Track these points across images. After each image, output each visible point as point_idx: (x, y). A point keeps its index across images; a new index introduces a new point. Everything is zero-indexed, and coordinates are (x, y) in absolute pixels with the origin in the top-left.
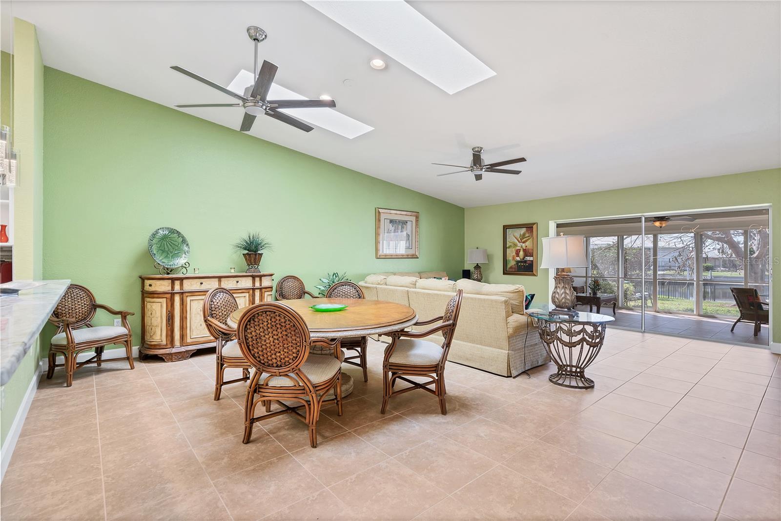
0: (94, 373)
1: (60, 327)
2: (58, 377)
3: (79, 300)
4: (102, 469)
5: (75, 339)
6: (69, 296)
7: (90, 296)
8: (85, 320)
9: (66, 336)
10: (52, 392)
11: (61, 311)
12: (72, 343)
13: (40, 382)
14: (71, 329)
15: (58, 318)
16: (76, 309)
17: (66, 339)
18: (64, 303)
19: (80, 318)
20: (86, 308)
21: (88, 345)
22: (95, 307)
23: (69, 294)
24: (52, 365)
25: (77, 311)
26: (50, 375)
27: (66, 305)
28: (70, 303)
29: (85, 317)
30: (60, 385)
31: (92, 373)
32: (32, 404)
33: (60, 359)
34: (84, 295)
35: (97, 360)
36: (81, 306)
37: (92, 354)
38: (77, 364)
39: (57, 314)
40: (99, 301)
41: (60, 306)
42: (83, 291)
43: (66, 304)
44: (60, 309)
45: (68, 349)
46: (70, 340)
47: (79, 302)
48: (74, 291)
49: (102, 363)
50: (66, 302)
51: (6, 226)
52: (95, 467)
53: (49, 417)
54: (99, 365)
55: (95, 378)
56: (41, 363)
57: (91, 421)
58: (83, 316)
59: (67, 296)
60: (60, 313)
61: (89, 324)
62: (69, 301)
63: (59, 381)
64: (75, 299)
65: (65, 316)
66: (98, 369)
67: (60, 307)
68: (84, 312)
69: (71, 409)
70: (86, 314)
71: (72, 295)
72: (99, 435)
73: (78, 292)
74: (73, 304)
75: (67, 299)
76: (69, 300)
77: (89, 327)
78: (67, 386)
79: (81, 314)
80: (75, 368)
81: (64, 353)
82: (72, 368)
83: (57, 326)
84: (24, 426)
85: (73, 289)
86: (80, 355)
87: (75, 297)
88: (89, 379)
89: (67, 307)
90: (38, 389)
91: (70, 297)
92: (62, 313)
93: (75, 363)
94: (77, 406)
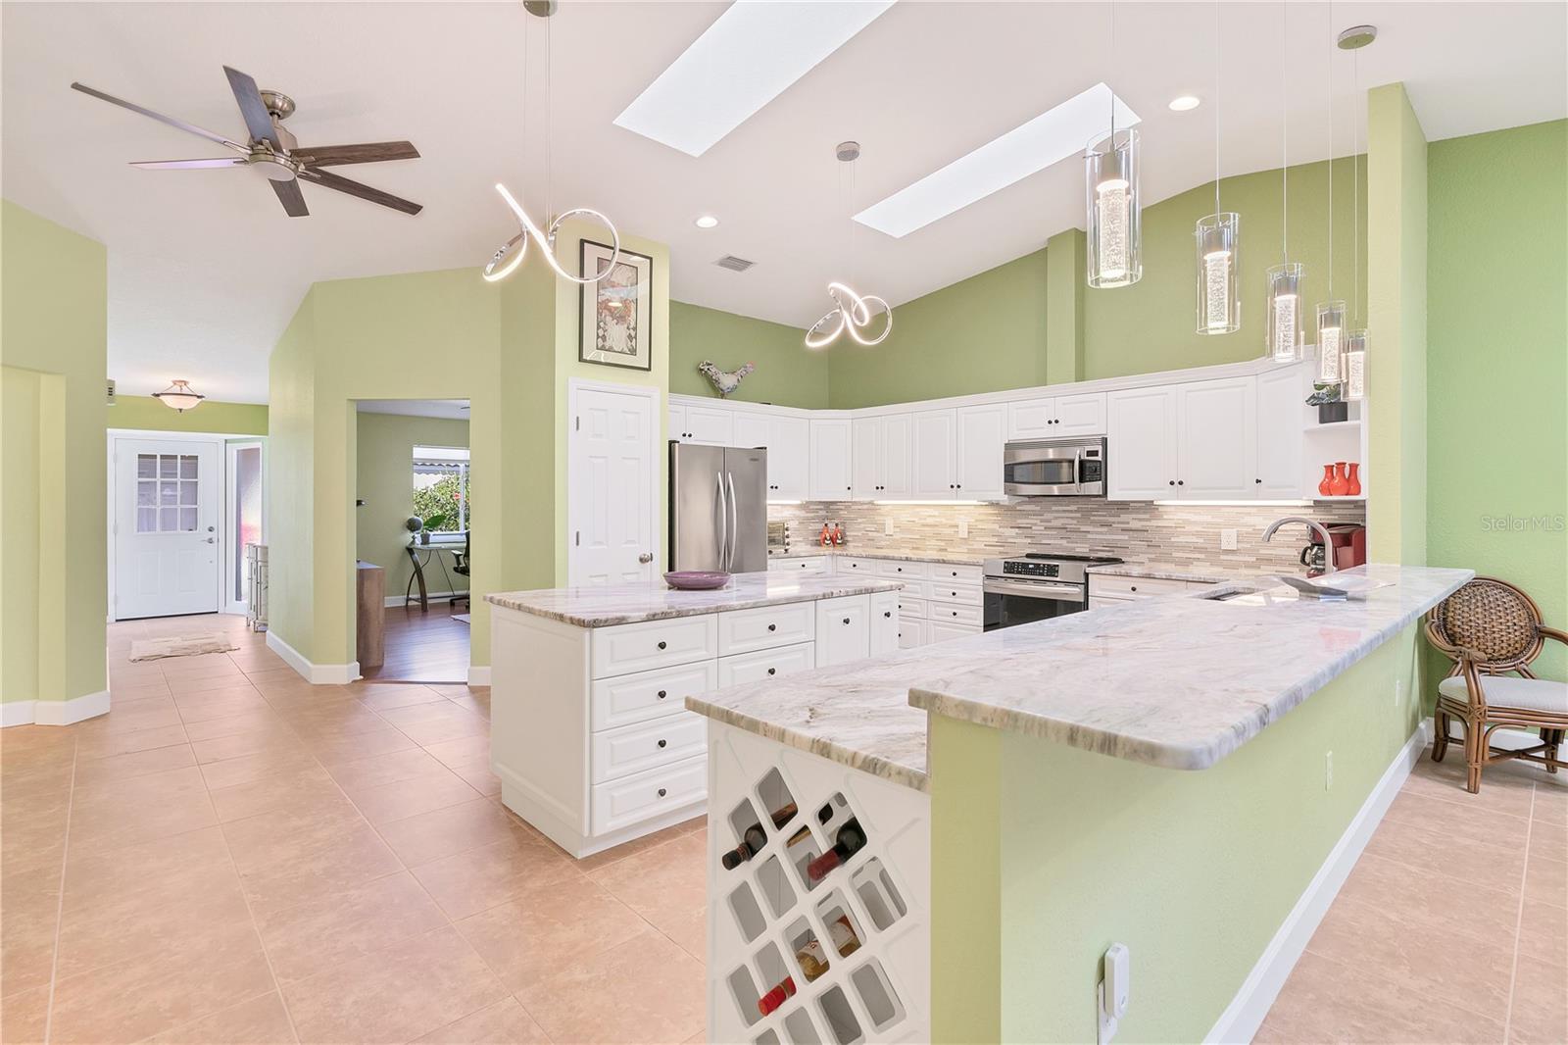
0: (1535, 782)
1: (1458, 663)
2: (1454, 765)
3: (1502, 614)
4: (1510, 1006)
5: (1486, 695)
6: (1477, 600)
7: (1529, 608)
8: (1514, 658)
9: (1466, 685)
10: (1438, 791)
11: (1460, 630)
12: (1480, 703)
13: (1418, 761)
14: (1476, 673)
15: (1455, 645)
16: (1494, 632)
17: (1467, 692)
18: (1466, 615)
19: (1503, 652)
20: (1517, 634)
21: (1521, 717)
22: (1541, 634)
23: (1479, 598)
24: (1443, 738)
25: (1496, 635)
26: (1439, 755)
27: (1470, 621)
28: (1479, 616)
29: (1516, 652)
30: (1455, 781)
31: (1530, 781)
32: (1396, 799)
33: (1457, 729)
34: (1512, 604)
35: (1546, 759)
36: (1507, 627)
37: (1531, 739)
38: (1492, 749)
39: (1453, 635)
40: (1551, 623)
41: (1459, 620)
42: (1512, 594)
43: (1472, 618)
44: (1459, 626)
45: (1470, 711)
46: (1476, 698)
47: (1501, 618)
48: (1489, 593)
49: (1559, 768)
50: (1472, 613)
51: (1357, 466)
52: (1495, 993)
53: (1422, 837)
54: (1552, 769)
55: (1537, 797)
56: (1422, 725)
57: (1505, 888)
58: (1510, 649)
59: (1474, 601)
60: (1458, 635)
61: (1525, 670)
62: (1477, 613)
63: (1455, 773)
64: (1493, 611)
65: (1469, 643)
66: (1548, 777)
67: (1459, 623)
68: (1512, 642)
69: (1468, 842)
70: (1517, 645)
71: (1486, 601)
72: (1518, 929)
73: (1498, 596)
74: (1487, 620)
75: (1472, 607)
76: (1479, 610)
77: (1525, 677)
78: (1468, 791)
79: (1504, 645)
80: (1486, 757)
81: (1463, 720)
82: (1480, 757)
83: (1452, 660)
84: (1374, 835)
85: (1488, 589)
86: (1499, 732)
87: (1492, 605)
88: (1522, 792)
89: (1473, 624)
90: (1412, 772)
91: (1479, 604)
92: (1463, 636)
93: (1487, 748)
94: (1482, 841)
